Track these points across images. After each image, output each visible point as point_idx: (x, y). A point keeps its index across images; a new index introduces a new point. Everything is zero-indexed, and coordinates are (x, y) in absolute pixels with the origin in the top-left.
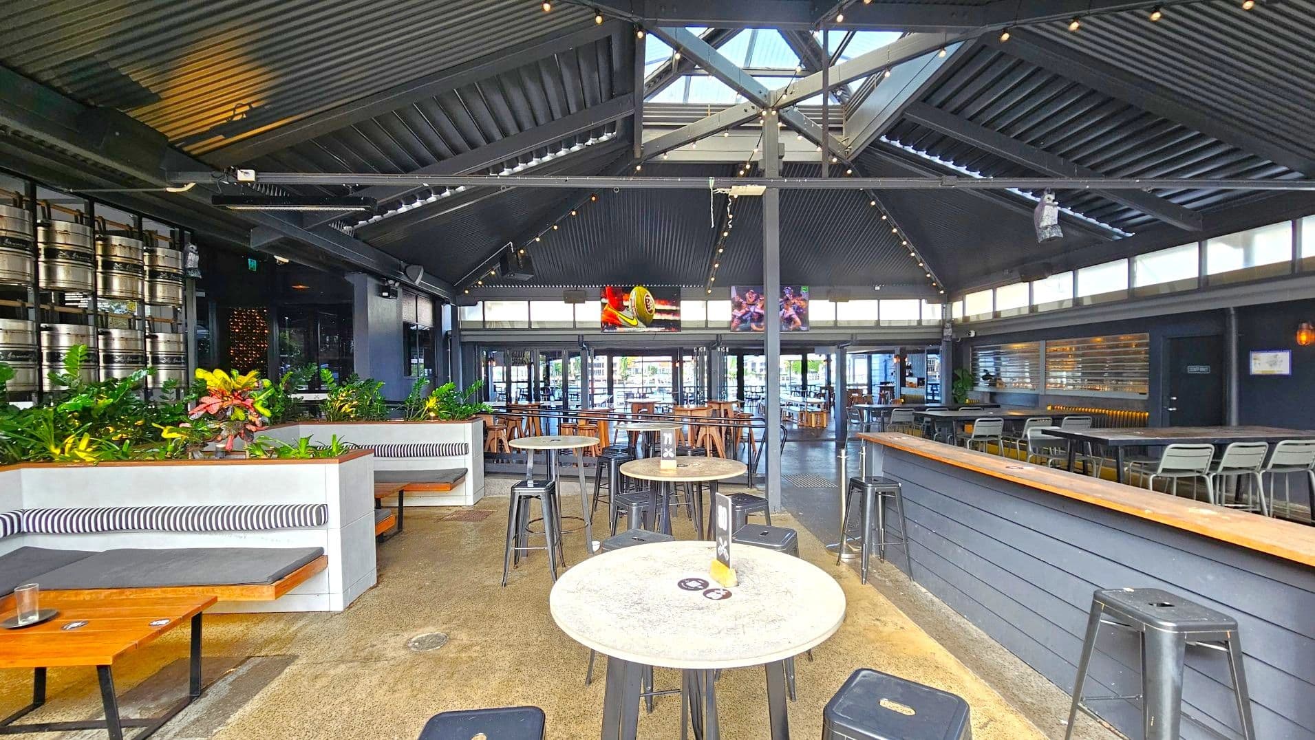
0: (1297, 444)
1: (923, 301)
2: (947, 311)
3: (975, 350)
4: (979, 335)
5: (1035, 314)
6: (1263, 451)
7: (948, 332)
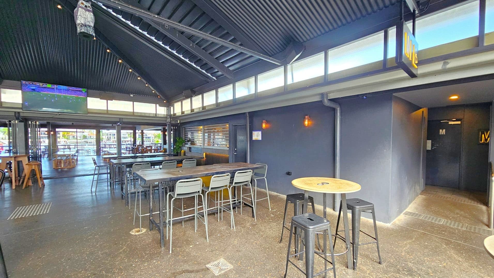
0: (246, 172)
1: (157, 105)
2: (169, 110)
3: (185, 129)
4: (181, 122)
5: (193, 113)
6: (229, 177)
7: (169, 120)
